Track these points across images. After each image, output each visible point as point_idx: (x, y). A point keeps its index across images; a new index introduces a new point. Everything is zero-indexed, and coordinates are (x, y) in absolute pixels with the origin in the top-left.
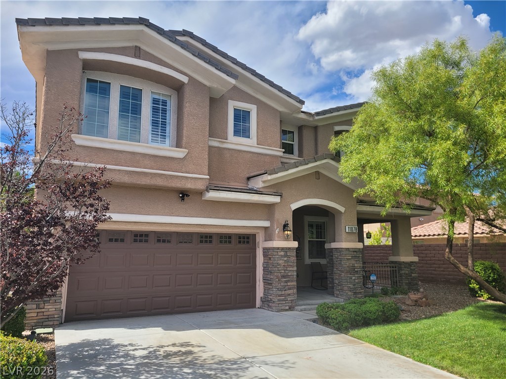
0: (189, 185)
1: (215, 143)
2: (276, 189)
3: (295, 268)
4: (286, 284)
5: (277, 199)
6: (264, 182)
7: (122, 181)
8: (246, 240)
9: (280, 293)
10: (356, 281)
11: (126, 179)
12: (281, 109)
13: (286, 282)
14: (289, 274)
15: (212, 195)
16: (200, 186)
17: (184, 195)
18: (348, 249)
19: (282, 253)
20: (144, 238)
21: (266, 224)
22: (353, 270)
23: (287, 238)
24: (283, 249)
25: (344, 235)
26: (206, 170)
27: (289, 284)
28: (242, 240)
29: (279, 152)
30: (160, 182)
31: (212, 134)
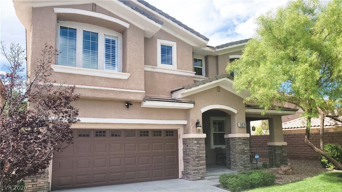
0: (132, 98)
1: (148, 68)
2: (191, 99)
3: (205, 152)
4: (198, 162)
5: (191, 106)
6: (182, 94)
7: (87, 96)
8: (171, 133)
9: (194, 168)
10: (246, 159)
11: (89, 94)
12: (193, 44)
13: (199, 161)
14: (201, 155)
15: (148, 104)
16: (139, 98)
17: (128, 104)
18: (240, 138)
19: (196, 142)
20: (102, 134)
21: (185, 122)
22: (243, 152)
23: (199, 132)
24: (196, 139)
25: (237, 129)
26: (143, 88)
27: (200, 162)
28: (168, 133)
29: (192, 74)
30: (112, 96)
31: (146, 63)
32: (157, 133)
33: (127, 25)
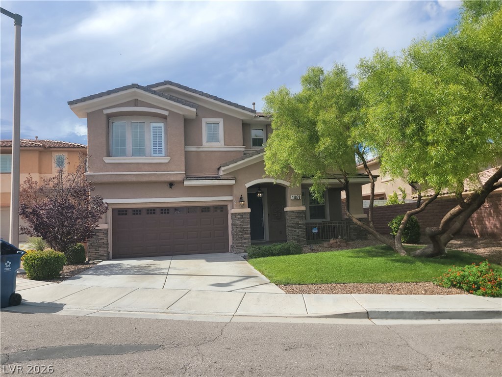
0: (172, 179)
1: (192, 148)
2: (233, 175)
3: (249, 226)
4: (242, 236)
5: (233, 182)
6: (223, 171)
9: (238, 242)
10: (300, 233)
12: (242, 118)
13: (243, 235)
14: (245, 230)
15: (187, 183)
16: (180, 178)
17: (171, 184)
18: (293, 211)
19: (239, 217)
21: (230, 198)
22: (297, 226)
23: (242, 207)
24: (239, 214)
25: (289, 202)
26: (183, 168)
27: (244, 236)
29: (241, 148)
30: (154, 179)
31: (187, 143)
32: (205, 209)
33: (166, 113)
